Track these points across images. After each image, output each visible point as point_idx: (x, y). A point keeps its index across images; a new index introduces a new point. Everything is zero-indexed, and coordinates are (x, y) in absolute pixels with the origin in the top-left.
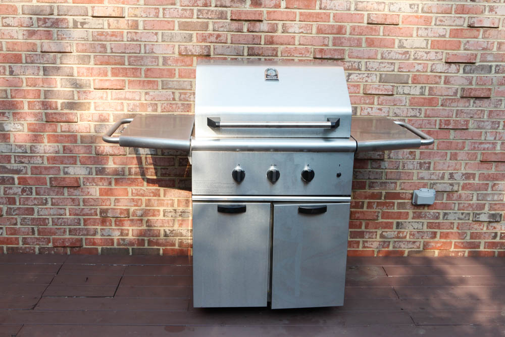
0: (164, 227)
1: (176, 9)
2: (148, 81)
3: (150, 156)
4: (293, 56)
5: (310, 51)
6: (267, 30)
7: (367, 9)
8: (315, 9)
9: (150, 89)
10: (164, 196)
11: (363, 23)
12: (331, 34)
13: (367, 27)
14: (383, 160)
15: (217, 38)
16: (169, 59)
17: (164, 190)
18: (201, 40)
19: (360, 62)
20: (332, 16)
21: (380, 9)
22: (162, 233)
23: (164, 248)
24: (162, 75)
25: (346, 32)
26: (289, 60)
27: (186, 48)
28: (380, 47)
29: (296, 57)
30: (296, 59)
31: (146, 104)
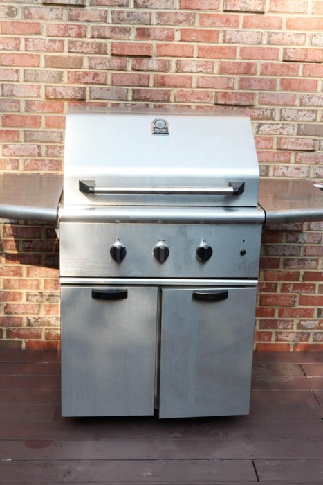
0: (27, 313)
1: (42, 39)
2: (7, 131)
3: (10, 225)
4: (190, 102)
5: (210, 95)
6: (157, 69)
7: (283, 42)
8: (217, 43)
9: (9, 141)
10: (28, 276)
11: (277, 60)
12: (237, 74)
13: (283, 66)
14: (301, 232)
15: (93, 78)
16: (34, 104)
17: (28, 268)
18: (73, 81)
19: (273, 109)
20: (238, 50)
21: (299, 42)
22: (25, 321)
23: (27, 340)
24: (25, 124)
25: (256, 71)
26: (185, 106)
27: (54, 90)
28: (299, 91)
29: (194, 102)
30: (193, 106)
31: (5, 160)
